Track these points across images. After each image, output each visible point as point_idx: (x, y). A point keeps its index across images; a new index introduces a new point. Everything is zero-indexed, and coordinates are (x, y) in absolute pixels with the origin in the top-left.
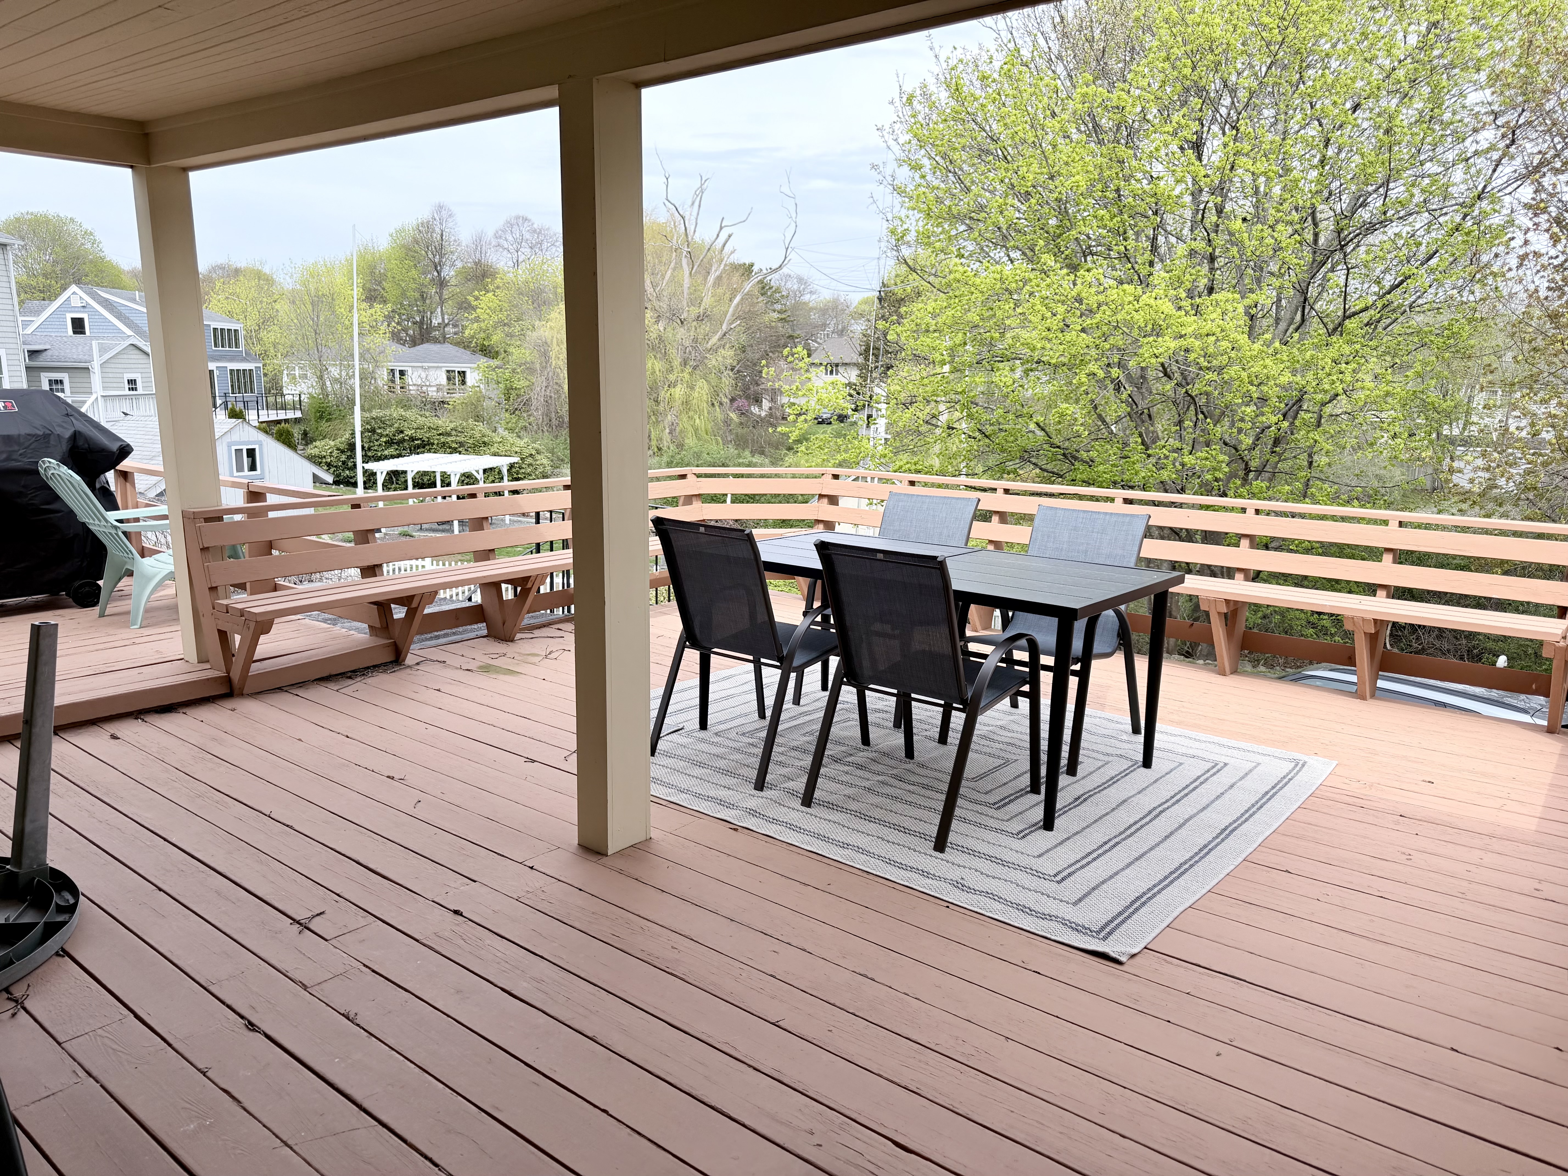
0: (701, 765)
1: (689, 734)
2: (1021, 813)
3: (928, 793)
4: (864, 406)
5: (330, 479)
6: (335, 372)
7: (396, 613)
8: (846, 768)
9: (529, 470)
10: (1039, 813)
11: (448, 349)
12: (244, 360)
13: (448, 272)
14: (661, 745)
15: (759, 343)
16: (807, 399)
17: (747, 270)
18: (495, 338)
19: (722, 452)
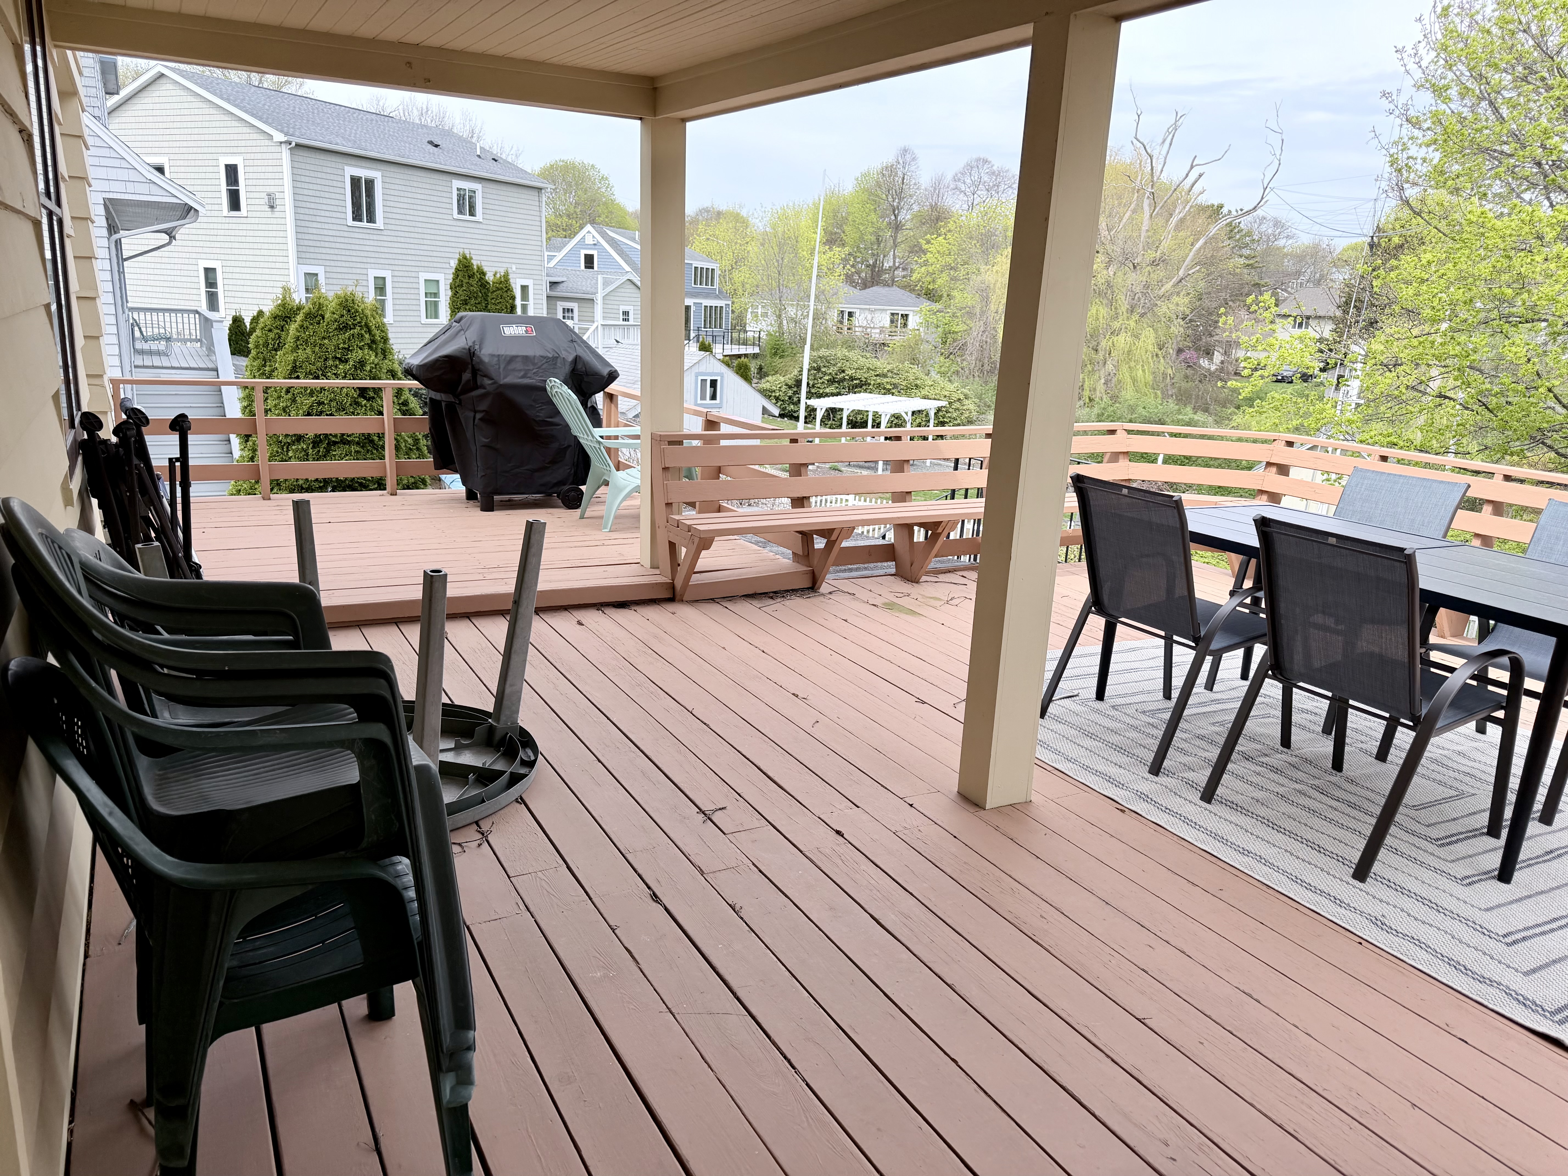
0: (1091, 736)
1: (1083, 703)
2: (1470, 856)
3: (1354, 813)
4: (1336, 364)
5: (776, 412)
6: (791, 311)
7: (818, 543)
8: (1259, 769)
9: (955, 415)
10: (1495, 860)
11: (895, 292)
12: (717, 297)
13: (905, 216)
14: (1052, 709)
15: (1219, 291)
16: (1266, 354)
17: (1216, 211)
18: (939, 282)
19: (1160, 407)
